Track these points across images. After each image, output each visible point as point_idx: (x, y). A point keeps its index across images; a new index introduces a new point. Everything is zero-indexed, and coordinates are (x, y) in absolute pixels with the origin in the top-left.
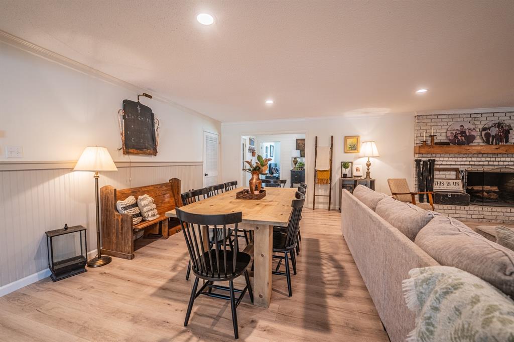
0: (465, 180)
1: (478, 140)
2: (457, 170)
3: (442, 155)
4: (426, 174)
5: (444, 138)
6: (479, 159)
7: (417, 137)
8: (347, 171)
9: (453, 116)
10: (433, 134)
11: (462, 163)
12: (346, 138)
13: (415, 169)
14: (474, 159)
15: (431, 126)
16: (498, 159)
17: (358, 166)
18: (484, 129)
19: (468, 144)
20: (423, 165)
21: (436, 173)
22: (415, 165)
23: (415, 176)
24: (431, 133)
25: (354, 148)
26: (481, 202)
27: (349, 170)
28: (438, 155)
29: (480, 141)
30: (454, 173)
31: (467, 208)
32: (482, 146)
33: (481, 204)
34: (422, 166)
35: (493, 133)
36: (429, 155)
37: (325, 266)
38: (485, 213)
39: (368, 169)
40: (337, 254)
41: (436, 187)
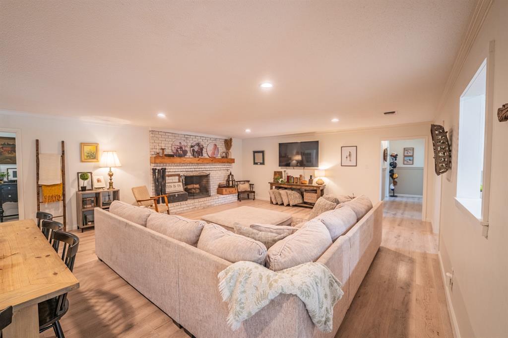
0: (184, 182)
1: (189, 154)
2: (179, 175)
3: (170, 165)
4: (160, 180)
5: (171, 151)
6: (190, 167)
7: (152, 149)
8: (85, 183)
9: (176, 135)
10: (163, 148)
11: (182, 170)
12: (82, 145)
13: (152, 176)
14: (188, 167)
15: (162, 141)
16: (199, 167)
17: (98, 177)
18: (192, 147)
19: (184, 156)
20: (158, 172)
21: (167, 178)
22: (152, 173)
23: (152, 182)
24: (162, 146)
25: (93, 156)
26: (192, 196)
27: (88, 182)
28: (168, 165)
29: (190, 155)
30: (177, 178)
31: (186, 202)
32: (191, 158)
33: (192, 197)
34: (157, 174)
35: (196, 150)
36: (162, 165)
37: (98, 306)
38: (196, 204)
39: (111, 180)
40: (103, 284)
41: (168, 190)
